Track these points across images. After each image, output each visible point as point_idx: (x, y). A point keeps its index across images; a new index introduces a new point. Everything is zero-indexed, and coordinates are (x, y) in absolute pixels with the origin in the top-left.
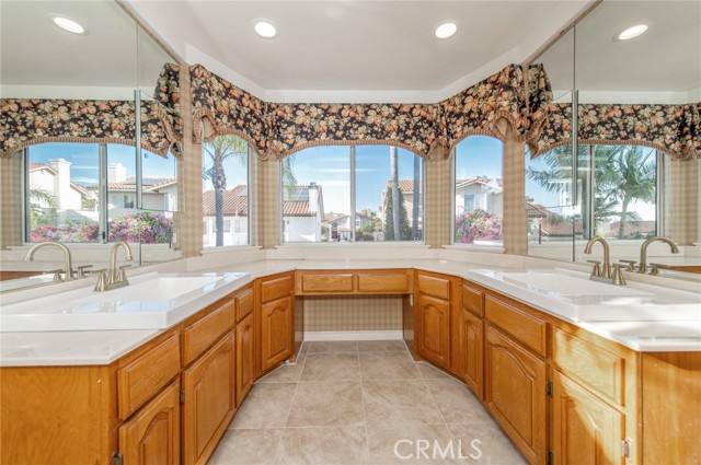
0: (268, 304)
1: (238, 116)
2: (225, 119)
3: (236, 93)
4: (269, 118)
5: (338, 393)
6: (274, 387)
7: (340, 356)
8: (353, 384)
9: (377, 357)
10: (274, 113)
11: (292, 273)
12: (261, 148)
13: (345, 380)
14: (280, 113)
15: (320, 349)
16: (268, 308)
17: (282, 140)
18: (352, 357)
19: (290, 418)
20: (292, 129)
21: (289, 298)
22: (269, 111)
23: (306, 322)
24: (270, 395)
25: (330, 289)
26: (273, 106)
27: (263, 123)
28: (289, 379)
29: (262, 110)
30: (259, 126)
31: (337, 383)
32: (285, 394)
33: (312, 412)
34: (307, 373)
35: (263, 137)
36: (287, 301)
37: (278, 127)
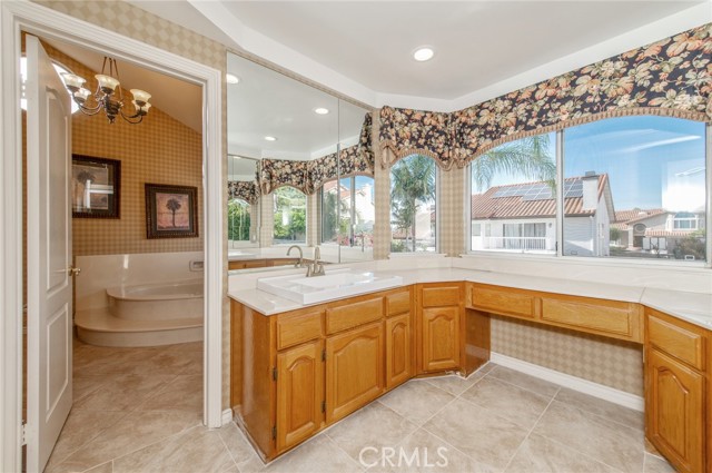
0: (430, 310)
1: (420, 136)
2: (407, 143)
3: (417, 117)
4: (452, 128)
5: (492, 428)
6: (434, 390)
7: (523, 394)
8: (517, 428)
9: (579, 416)
10: (458, 121)
11: (463, 284)
12: (445, 159)
13: (510, 420)
14: (463, 119)
15: (506, 375)
16: (430, 313)
17: (466, 146)
18: (539, 401)
19: (430, 422)
20: (475, 132)
21: (456, 309)
22: (452, 121)
23: (493, 341)
24: (426, 395)
25: (502, 308)
26: (457, 114)
27: (446, 135)
28: (451, 389)
29: (446, 122)
30: (442, 138)
31: (498, 418)
32: (439, 400)
33: (452, 429)
34: (474, 392)
35: (446, 148)
36: (453, 311)
37: (461, 134)
